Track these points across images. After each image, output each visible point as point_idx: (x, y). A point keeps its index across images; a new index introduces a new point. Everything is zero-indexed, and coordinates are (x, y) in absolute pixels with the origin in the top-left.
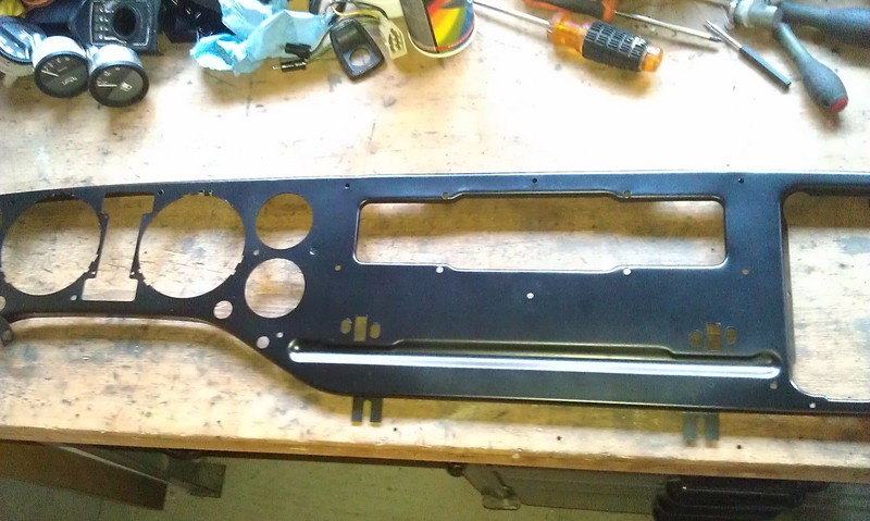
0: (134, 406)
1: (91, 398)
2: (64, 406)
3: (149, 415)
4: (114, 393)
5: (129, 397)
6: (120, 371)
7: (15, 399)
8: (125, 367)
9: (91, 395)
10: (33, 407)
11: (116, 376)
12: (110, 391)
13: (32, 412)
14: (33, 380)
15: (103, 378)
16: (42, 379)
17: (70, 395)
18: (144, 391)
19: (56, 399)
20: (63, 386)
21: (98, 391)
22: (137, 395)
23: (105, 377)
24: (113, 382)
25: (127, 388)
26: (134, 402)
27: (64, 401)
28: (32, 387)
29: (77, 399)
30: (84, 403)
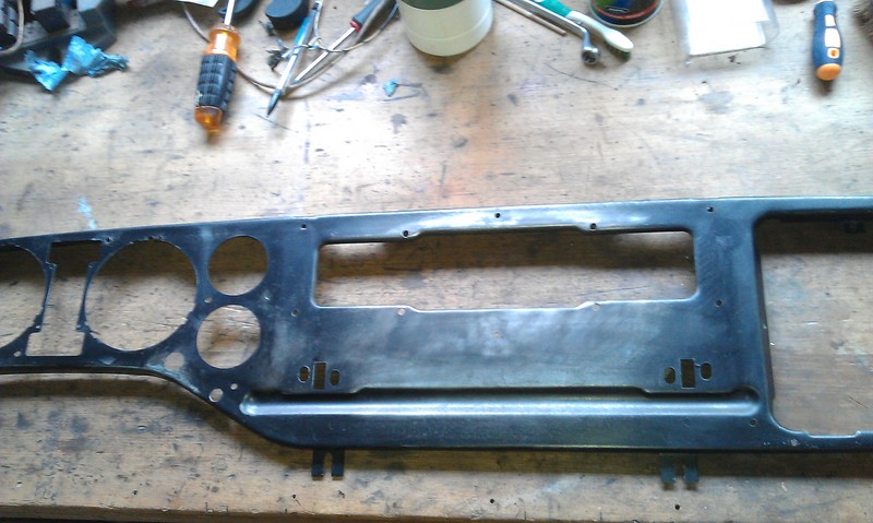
0: (199, 481)
1: (149, 473)
2: (120, 482)
3: (215, 490)
4: (175, 466)
5: (192, 470)
6: (180, 442)
7: (66, 476)
8: (186, 437)
9: (150, 469)
10: (85, 484)
11: (176, 447)
12: (170, 463)
13: (84, 490)
14: (82, 453)
15: (163, 450)
16: (93, 453)
17: (126, 469)
18: (208, 464)
19: (110, 474)
20: (118, 459)
21: (157, 464)
22: (200, 469)
23: (164, 449)
24: (173, 453)
25: (189, 460)
26: (198, 476)
27: (120, 477)
28: (83, 462)
29: (134, 474)
30: (142, 479)
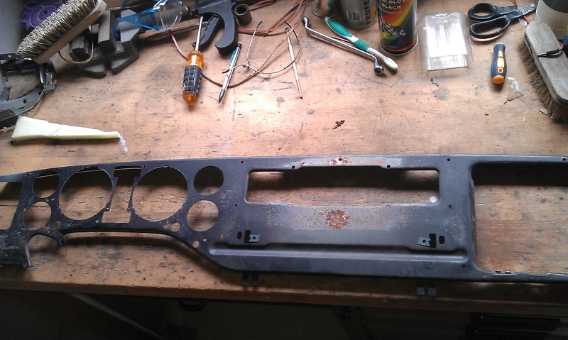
0: (176, 274)
1: (152, 270)
2: (137, 274)
3: (184, 278)
4: (165, 266)
5: (173, 268)
6: (168, 255)
7: (111, 271)
8: (171, 252)
9: (152, 268)
10: (120, 274)
11: (165, 257)
12: (162, 265)
13: (119, 277)
14: (119, 260)
15: (158, 259)
16: (124, 260)
17: (140, 268)
18: (181, 265)
19: (132, 270)
20: (136, 263)
21: (156, 266)
22: (177, 268)
24: (164, 261)
25: (171, 264)
26: (175, 271)
27: (137, 271)
28: (119, 264)
29: (144, 270)
30: (148, 272)
